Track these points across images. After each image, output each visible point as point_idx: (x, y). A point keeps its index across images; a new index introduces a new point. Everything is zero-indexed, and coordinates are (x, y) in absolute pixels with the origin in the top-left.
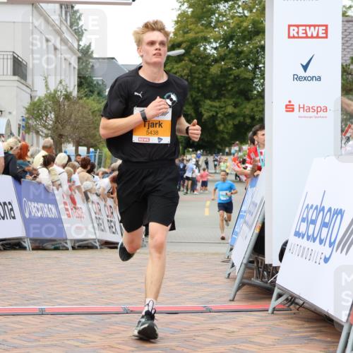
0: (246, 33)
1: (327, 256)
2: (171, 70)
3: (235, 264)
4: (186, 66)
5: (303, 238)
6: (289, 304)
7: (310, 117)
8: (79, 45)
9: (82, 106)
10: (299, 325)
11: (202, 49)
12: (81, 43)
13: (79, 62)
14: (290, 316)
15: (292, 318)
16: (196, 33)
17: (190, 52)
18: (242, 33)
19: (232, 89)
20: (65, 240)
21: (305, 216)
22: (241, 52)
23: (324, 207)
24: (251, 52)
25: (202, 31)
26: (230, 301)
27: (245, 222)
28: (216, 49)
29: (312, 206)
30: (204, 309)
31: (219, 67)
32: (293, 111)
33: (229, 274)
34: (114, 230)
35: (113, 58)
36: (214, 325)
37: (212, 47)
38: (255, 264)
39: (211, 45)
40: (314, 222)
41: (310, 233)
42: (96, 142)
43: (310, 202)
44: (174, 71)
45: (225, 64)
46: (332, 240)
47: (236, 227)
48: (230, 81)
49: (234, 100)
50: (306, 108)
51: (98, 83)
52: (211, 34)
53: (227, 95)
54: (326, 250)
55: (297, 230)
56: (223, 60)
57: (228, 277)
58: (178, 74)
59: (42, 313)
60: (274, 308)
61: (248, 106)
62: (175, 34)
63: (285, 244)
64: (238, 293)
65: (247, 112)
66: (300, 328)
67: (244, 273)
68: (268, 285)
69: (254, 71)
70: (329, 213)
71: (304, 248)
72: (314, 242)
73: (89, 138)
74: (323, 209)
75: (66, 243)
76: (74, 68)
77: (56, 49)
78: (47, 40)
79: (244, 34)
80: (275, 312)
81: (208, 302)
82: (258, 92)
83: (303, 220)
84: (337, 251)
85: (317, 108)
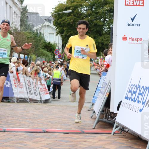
0: (101, 4)
1: (141, 109)
2: (65, 20)
3: (96, 111)
4: (72, 18)
5: (129, 100)
6: (121, 131)
7: (134, 43)
8: (22, 6)
9: (22, 35)
10: (126, 141)
11: (80, 10)
12: (22, 5)
13: (21, 14)
14: (121, 137)
15: (122, 138)
16: (77, 3)
17: (74, 11)
18: (99, 4)
19: (93, 30)
20: (13, 98)
21: (130, 90)
22: (98, 13)
23: (140, 86)
24: (103, 13)
25: (80, 2)
26: (93, 128)
27: (101, 92)
28: (86, 11)
29: (134, 85)
30: (81, 132)
31: (87, 19)
32: (126, 40)
33: (92, 116)
34: (36, 94)
35: (37, 13)
36: (86, 139)
37: (84, 10)
38: (105, 112)
39: (84, 9)
40: (135, 93)
41: (133, 98)
42: (28, 53)
43: (133, 83)
44: (66, 20)
45: (91, 18)
46: (144, 101)
47: (95, 94)
48: (92, 26)
49: (94, 35)
50: (132, 39)
51: (30, 24)
52: (84, 4)
53: (91, 33)
54: (141, 106)
55: (127, 96)
56: (90, 16)
57: (92, 118)
58: (68, 22)
59: (4, 131)
60: (114, 133)
61: (100, 38)
62: (67, 3)
63: (121, 102)
64: (97, 125)
65: (100, 41)
66: (127, 142)
67: (100, 116)
68: (111, 122)
69: (104, 22)
70: (142, 89)
71: (130, 105)
72: (135, 102)
73: (25, 50)
74: (140, 87)
75: (14, 99)
76: (19, 17)
77: (10, 7)
78: (7, 3)
79: (100, 4)
80: (114, 134)
81: (83, 129)
82: (105, 32)
83: (130, 92)
84: (146, 106)
85: (138, 39)
